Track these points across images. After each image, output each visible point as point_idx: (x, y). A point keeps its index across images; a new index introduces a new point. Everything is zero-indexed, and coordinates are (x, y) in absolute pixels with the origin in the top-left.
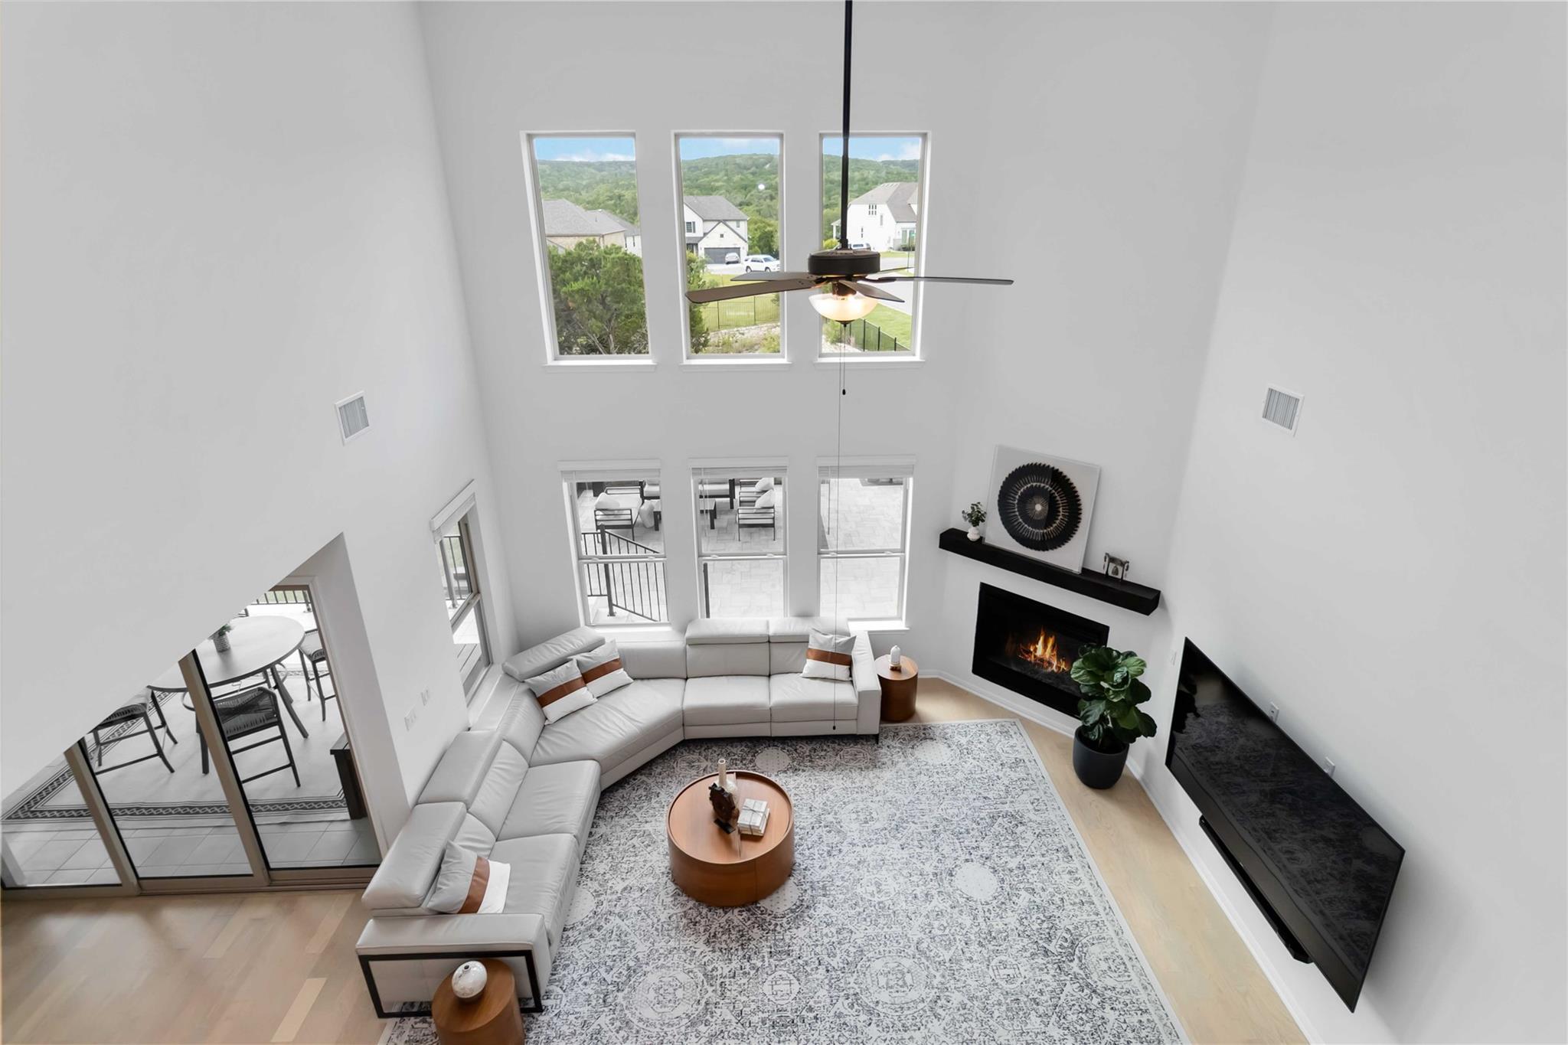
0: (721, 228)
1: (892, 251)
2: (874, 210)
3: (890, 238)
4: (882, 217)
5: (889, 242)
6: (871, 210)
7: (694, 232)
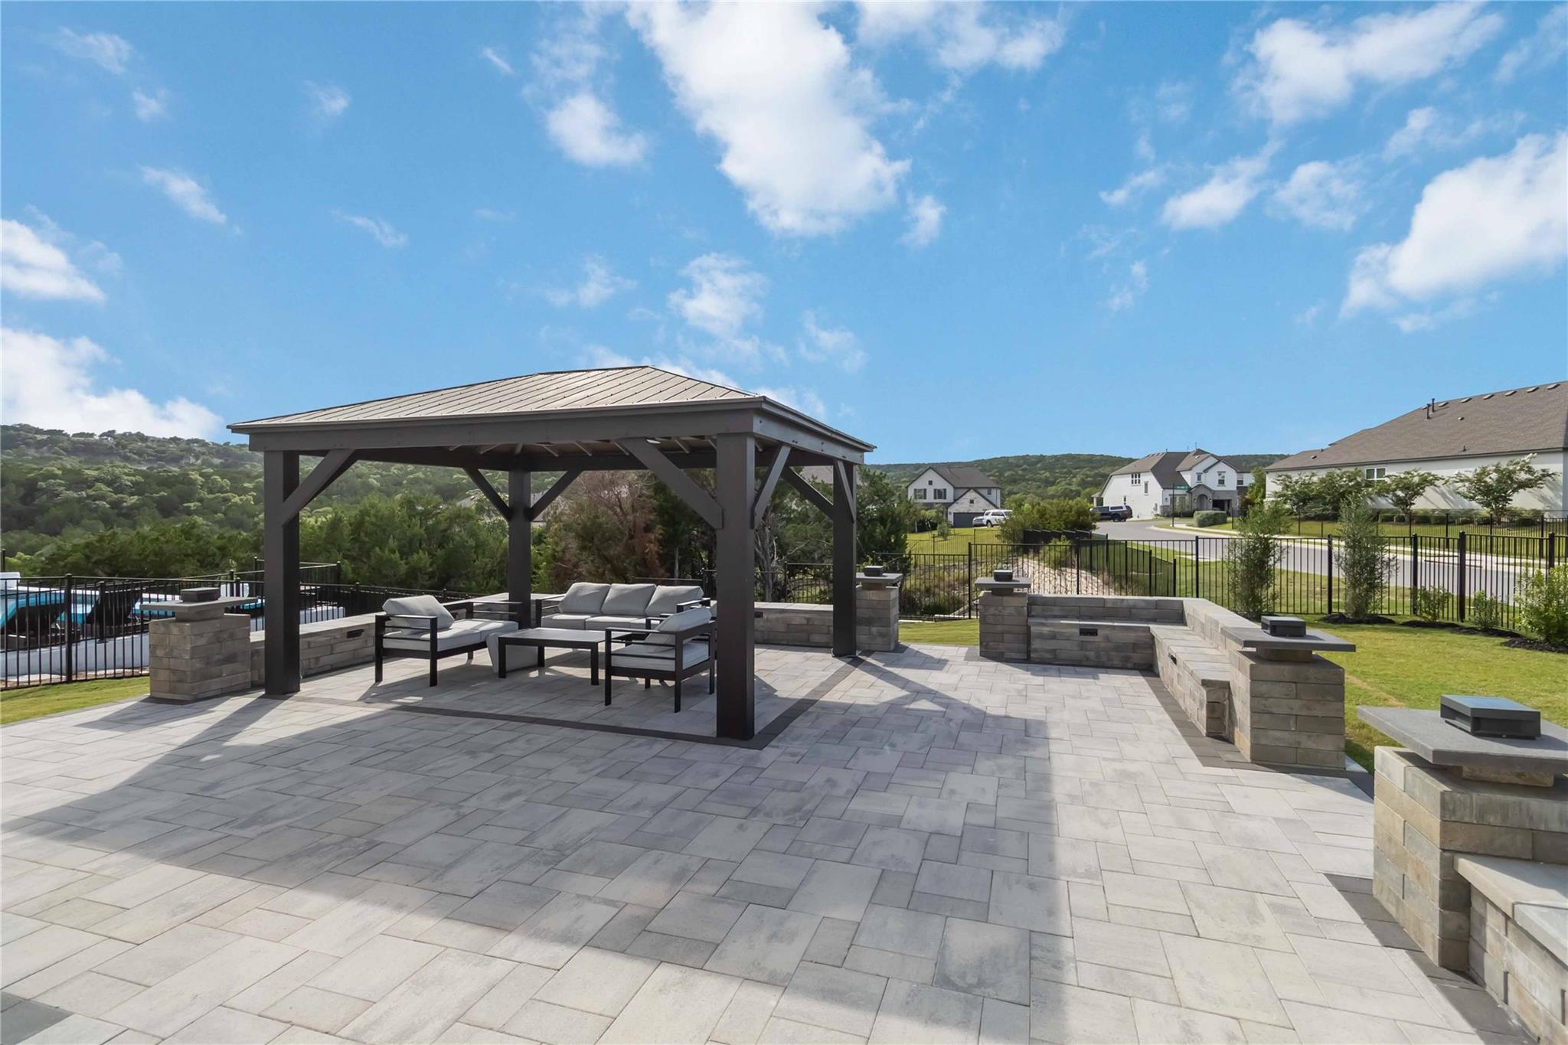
0: (972, 495)
1: (1159, 517)
2: (1137, 479)
3: (1156, 505)
4: (1146, 485)
5: (1156, 509)
6: (1134, 479)
7: (945, 498)
